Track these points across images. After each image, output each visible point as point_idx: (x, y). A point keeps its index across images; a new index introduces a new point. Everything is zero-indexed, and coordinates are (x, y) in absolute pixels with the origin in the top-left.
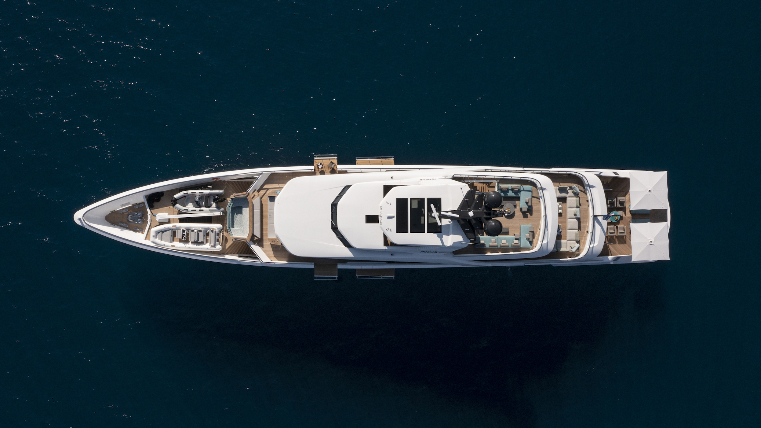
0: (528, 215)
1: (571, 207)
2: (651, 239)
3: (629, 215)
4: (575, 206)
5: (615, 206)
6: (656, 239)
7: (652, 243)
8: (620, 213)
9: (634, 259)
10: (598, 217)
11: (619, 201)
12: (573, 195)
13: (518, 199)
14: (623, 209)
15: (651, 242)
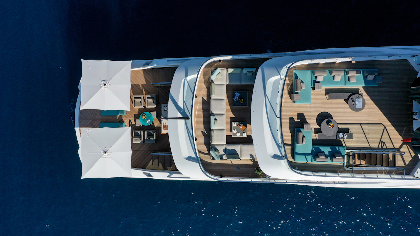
0: (296, 118)
1: (221, 131)
2: (105, 88)
3: (126, 121)
4: (215, 131)
5: (146, 132)
6: (98, 89)
7: (103, 82)
8: (139, 123)
9: (129, 63)
10: (182, 117)
11: (141, 139)
12: (218, 147)
13: (315, 143)
14: (134, 128)
15: (105, 85)
